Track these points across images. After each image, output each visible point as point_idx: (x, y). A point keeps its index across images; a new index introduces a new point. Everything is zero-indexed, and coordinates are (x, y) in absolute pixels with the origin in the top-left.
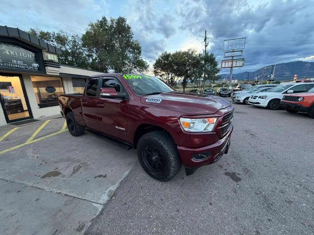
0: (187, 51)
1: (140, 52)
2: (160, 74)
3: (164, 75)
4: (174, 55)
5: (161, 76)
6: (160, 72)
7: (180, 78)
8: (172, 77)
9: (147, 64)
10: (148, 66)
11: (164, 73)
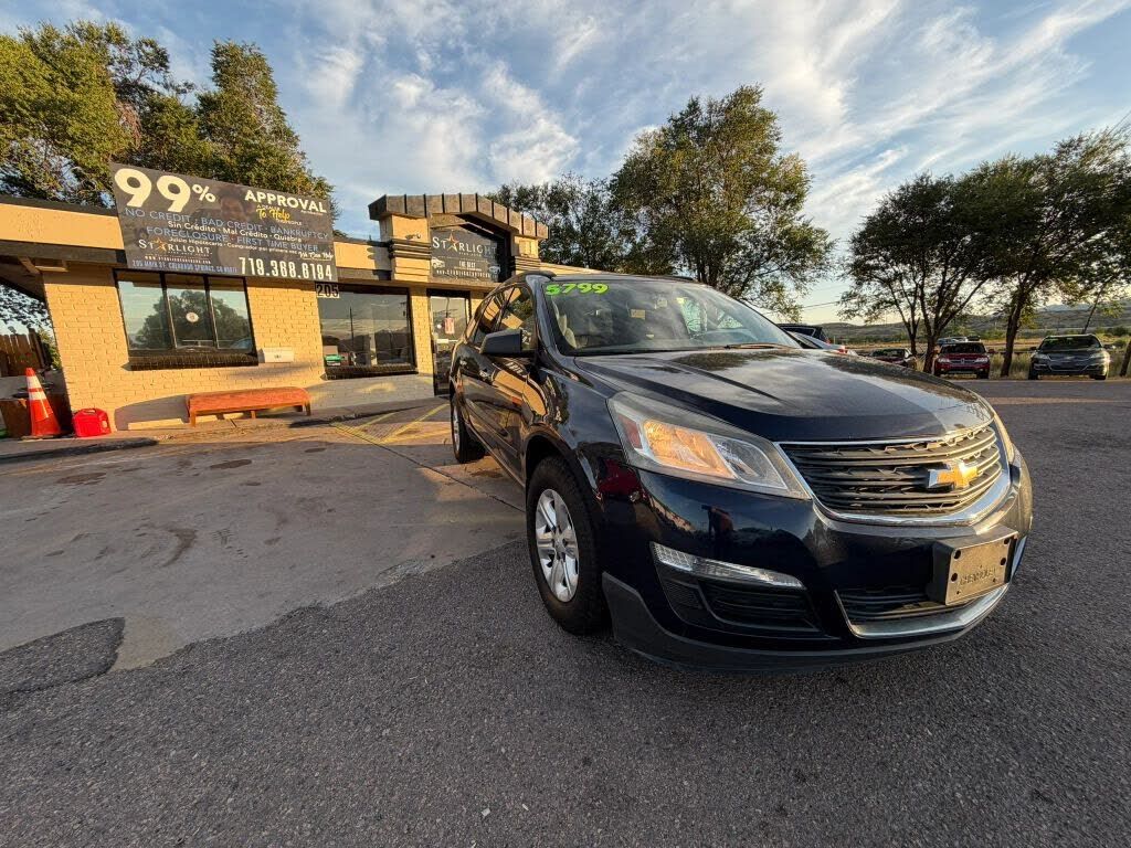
0: (1052, 154)
1: (801, 195)
2: (883, 275)
3: (899, 276)
4: (966, 184)
5: (887, 282)
6: (883, 264)
7: (990, 286)
8: (944, 282)
9: (826, 238)
10: (831, 244)
11: (901, 268)
